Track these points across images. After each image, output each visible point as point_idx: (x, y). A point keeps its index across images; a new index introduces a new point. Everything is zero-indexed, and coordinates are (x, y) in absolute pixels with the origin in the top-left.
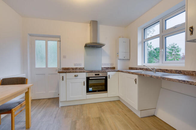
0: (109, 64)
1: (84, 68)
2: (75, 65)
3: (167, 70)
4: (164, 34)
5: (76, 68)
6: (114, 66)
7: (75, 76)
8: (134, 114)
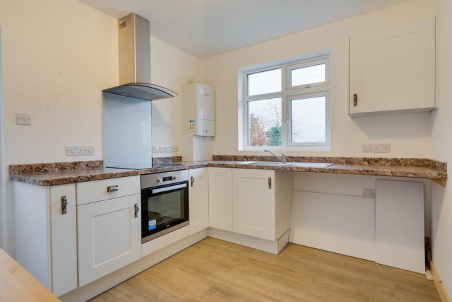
0: (169, 149)
1: (101, 162)
2: (69, 151)
3: (303, 158)
4: (289, 94)
5: (76, 164)
6: (179, 154)
7: (109, 190)
8: (262, 252)
